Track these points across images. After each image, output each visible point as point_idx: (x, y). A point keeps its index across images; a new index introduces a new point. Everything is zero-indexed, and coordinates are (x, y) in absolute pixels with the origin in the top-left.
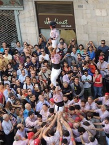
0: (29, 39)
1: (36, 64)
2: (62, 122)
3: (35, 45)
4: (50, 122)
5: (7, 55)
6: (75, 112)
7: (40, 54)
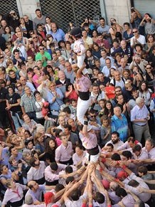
0: (116, 14)
1: (127, 50)
2: (92, 179)
3: (125, 24)
4: (79, 176)
5: (86, 37)
6: (118, 164)
7: (132, 35)
